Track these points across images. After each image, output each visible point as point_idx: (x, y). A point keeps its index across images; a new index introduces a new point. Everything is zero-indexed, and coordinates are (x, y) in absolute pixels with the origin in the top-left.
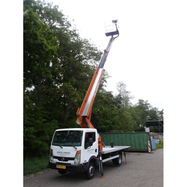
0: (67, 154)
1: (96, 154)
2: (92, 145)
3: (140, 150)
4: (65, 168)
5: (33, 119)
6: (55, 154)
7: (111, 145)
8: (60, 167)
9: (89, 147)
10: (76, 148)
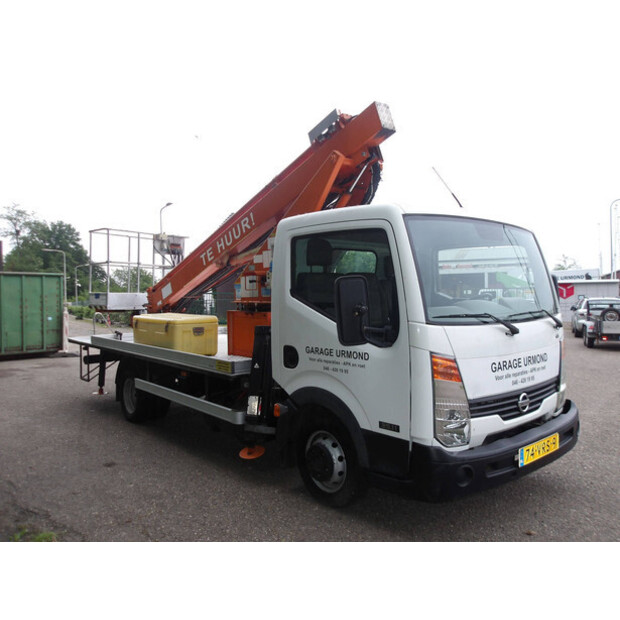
0: (536, 366)
3: (25, 351)
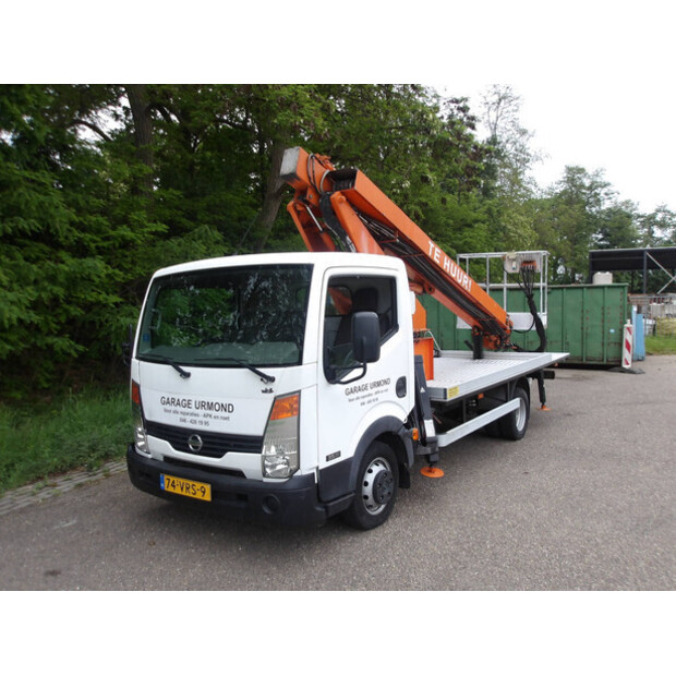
0: (213, 413)
1: (401, 409)
2: (374, 357)
3: (584, 361)
4: (208, 497)
5: (101, 219)
6: (154, 411)
7: (471, 348)
8: (178, 491)
9: (357, 372)
10: (272, 380)
